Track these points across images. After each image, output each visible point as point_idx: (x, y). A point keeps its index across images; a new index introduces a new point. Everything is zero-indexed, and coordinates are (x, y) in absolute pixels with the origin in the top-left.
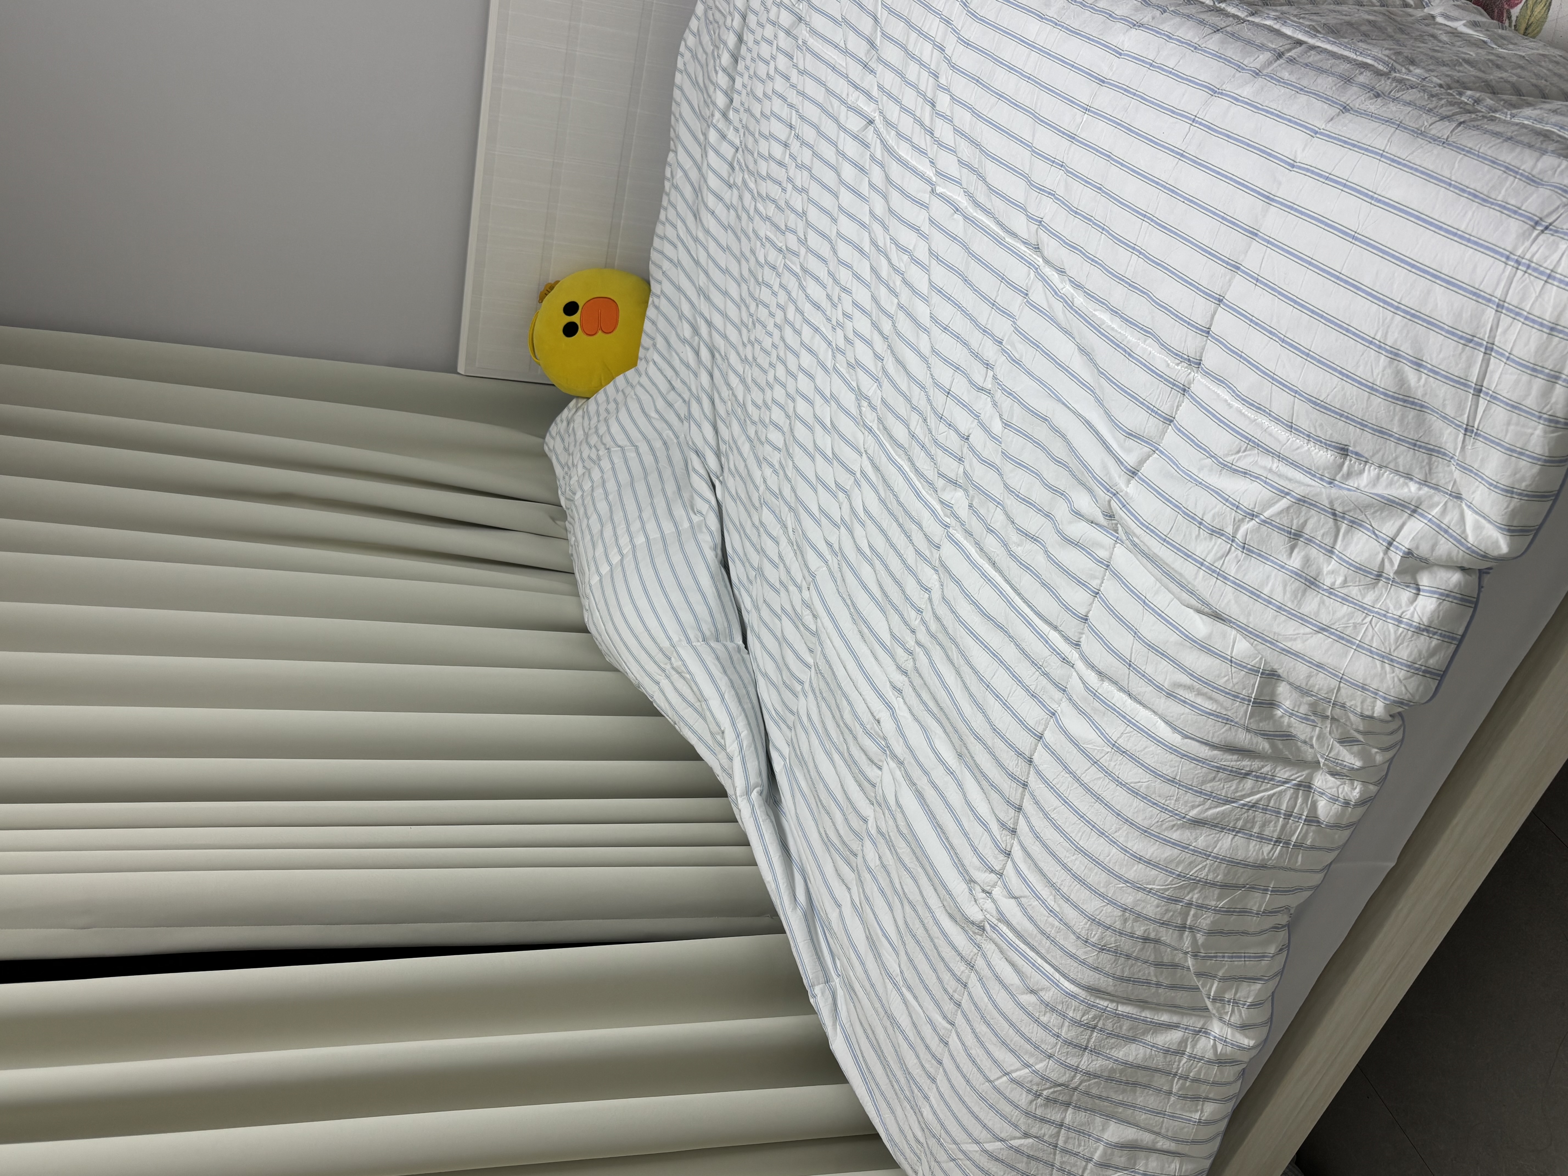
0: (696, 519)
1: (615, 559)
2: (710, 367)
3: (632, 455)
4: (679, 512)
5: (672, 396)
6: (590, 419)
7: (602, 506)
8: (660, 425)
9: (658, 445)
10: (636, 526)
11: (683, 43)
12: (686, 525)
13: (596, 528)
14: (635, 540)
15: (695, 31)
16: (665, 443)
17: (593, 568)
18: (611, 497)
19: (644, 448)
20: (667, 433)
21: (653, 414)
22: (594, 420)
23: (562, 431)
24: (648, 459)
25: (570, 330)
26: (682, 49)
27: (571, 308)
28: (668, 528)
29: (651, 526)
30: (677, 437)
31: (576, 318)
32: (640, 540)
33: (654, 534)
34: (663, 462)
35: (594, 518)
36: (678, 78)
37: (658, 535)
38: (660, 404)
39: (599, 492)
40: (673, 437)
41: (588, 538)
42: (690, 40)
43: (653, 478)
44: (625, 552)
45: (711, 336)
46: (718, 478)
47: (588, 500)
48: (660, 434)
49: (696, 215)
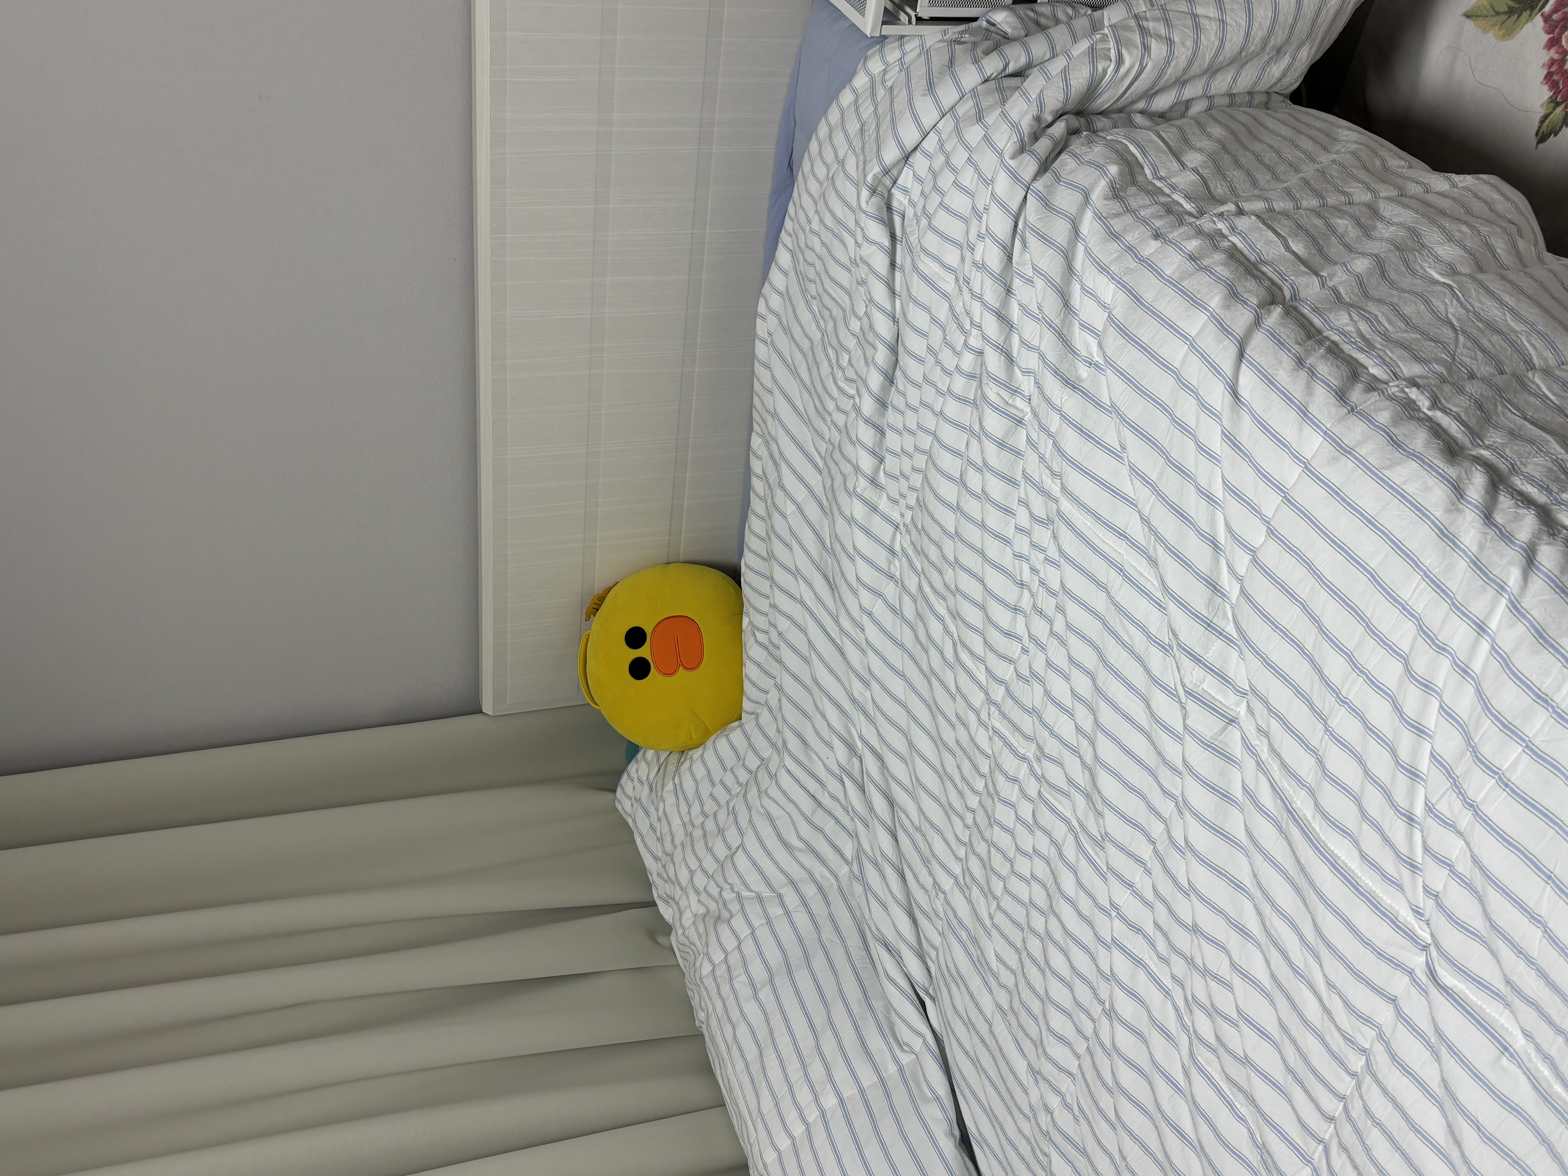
0: (906, 1059)
1: (798, 1130)
2: (889, 822)
3: (776, 911)
4: (875, 1042)
5: (820, 817)
6: (689, 806)
7: (752, 1009)
8: (808, 860)
9: (810, 891)
10: (817, 1071)
11: (762, 301)
12: (892, 1069)
13: (751, 1052)
14: (822, 1100)
15: (782, 289)
16: (820, 888)
17: (763, 1134)
18: (762, 995)
19: (791, 900)
20: (819, 870)
21: (795, 842)
22: (696, 809)
23: (644, 800)
24: (801, 919)
25: (639, 669)
26: (762, 308)
27: (635, 637)
28: (868, 1077)
29: (841, 1074)
30: (836, 877)
31: (644, 652)
32: (830, 1101)
33: (849, 1091)
34: (828, 933)
35: (742, 1031)
36: (761, 350)
37: (855, 1091)
38: (805, 829)
39: (741, 982)
40: (828, 875)
41: (740, 1065)
42: (775, 301)
43: (819, 962)
44: (810, 1120)
45: (887, 781)
46: (927, 993)
47: (726, 989)
48: (811, 874)
49: (832, 586)
